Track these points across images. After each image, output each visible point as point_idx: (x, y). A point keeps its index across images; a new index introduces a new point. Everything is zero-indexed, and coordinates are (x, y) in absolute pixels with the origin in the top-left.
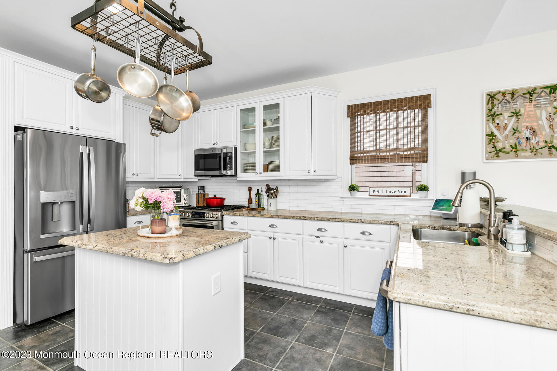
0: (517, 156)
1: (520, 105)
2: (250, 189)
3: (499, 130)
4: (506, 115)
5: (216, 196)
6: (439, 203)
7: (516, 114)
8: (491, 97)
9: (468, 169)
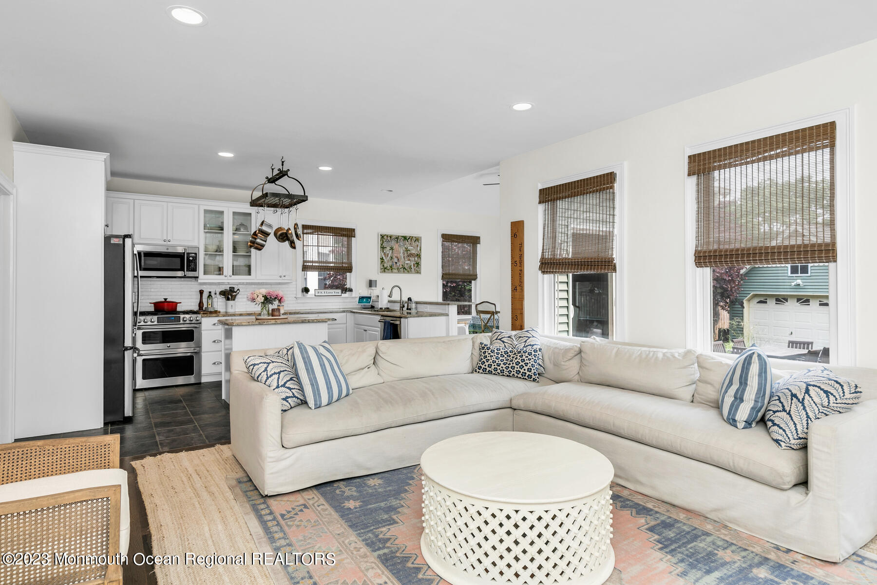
0: (392, 272)
1: (393, 243)
2: (201, 292)
3: (385, 256)
4: (388, 248)
5: (167, 300)
6: (361, 299)
7: (392, 249)
8: (382, 237)
9: (373, 279)
